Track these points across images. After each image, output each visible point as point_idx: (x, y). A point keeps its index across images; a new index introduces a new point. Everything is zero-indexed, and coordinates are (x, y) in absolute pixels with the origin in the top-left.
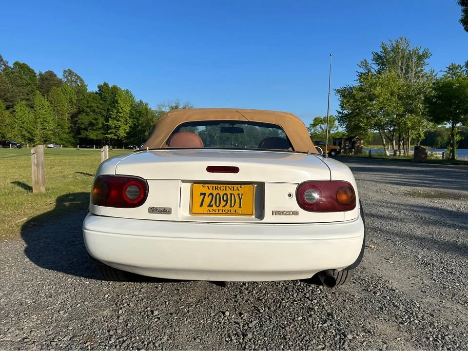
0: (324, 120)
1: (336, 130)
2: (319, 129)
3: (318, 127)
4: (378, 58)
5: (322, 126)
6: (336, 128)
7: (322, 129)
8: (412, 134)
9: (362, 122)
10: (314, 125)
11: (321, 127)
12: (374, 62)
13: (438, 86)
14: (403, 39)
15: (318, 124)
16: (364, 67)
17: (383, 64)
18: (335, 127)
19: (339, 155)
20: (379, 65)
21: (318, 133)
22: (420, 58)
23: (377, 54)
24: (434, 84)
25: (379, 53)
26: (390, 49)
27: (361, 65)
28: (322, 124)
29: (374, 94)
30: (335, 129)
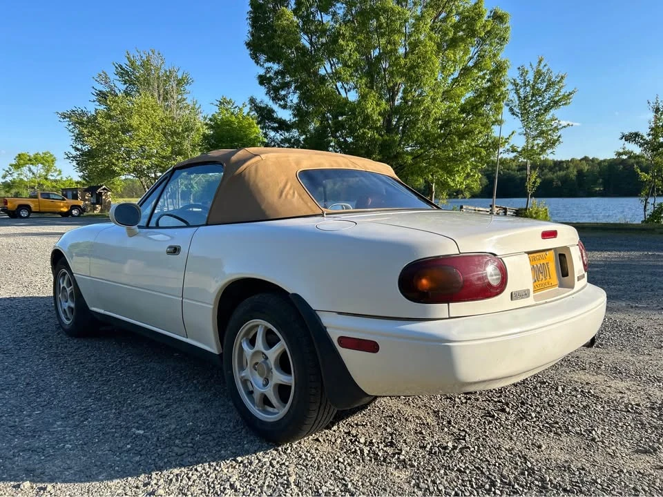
0: (36, 159)
1: (58, 175)
2: (28, 173)
3: (25, 169)
4: (123, 73)
5: (33, 168)
6: (58, 173)
7: (33, 174)
8: (181, 184)
9: (116, 165)
10: (17, 166)
11: (30, 170)
12: (117, 77)
13: (216, 123)
14: (156, 53)
15: (24, 165)
16: (103, 82)
17: (132, 83)
18: (56, 171)
19: (85, 214)
20: (125, 83)
21: (25, 179)
22: (180, 83)
23: (121, 67)
24: (210, 120)
25: (124, 66)
26: (138, 63)
27: (98, 80)
28: (32, 164)
29: (130, 125)
30: (55, 174)
